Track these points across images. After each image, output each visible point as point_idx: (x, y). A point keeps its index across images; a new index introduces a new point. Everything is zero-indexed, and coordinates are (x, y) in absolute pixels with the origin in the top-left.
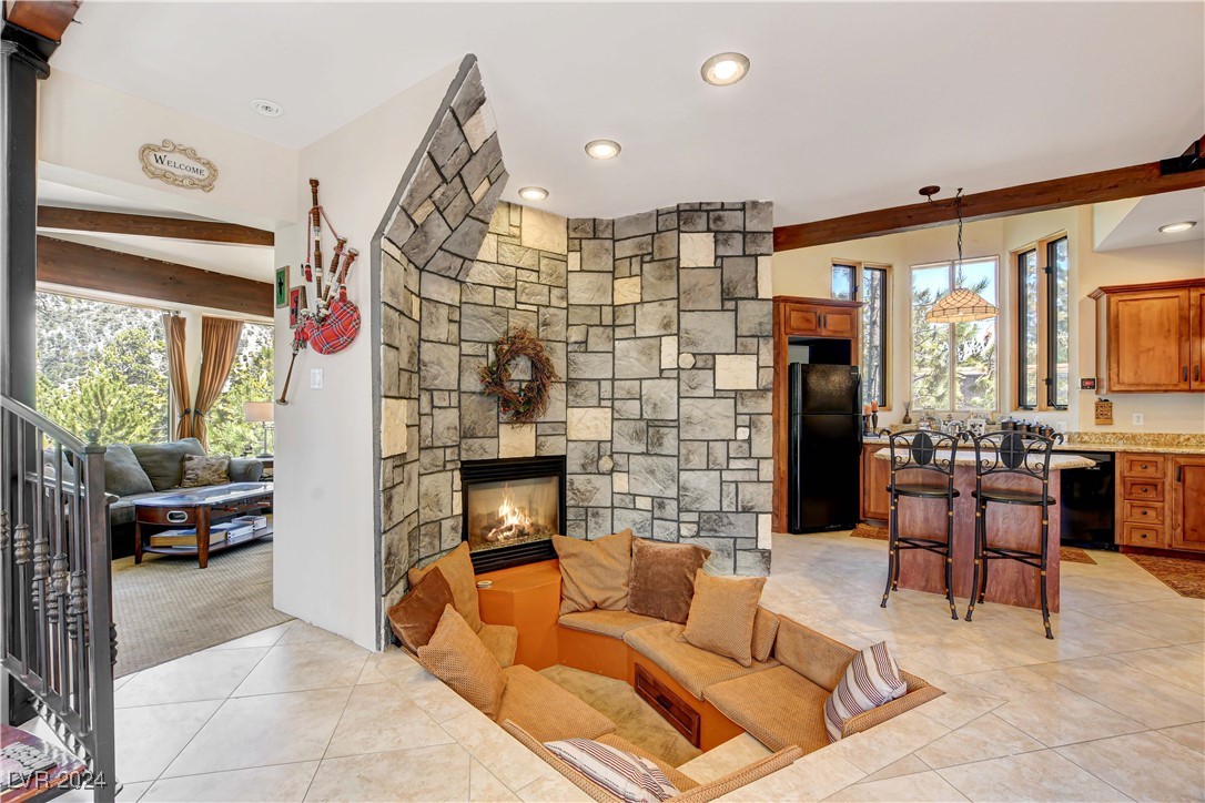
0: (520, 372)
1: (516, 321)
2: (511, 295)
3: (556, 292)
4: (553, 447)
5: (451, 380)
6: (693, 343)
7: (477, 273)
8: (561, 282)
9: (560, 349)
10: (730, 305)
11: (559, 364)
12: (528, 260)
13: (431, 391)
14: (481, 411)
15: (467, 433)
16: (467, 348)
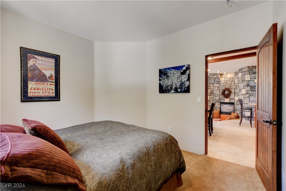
0: (227, 92)
1: (227, 87)
2: (226, 84)
3: (232, 82)
4: (232, 101)
5: (218, 94)
6: (240, 88)
7: (221, 82)
8: (234, 81)
9: (233, 89)
10: (243, 82)
11: (233, 91)
12: (228, 79)
13: (215, 95)
14: (222, 97)
15: (220, 99)
16: (220, 90)
